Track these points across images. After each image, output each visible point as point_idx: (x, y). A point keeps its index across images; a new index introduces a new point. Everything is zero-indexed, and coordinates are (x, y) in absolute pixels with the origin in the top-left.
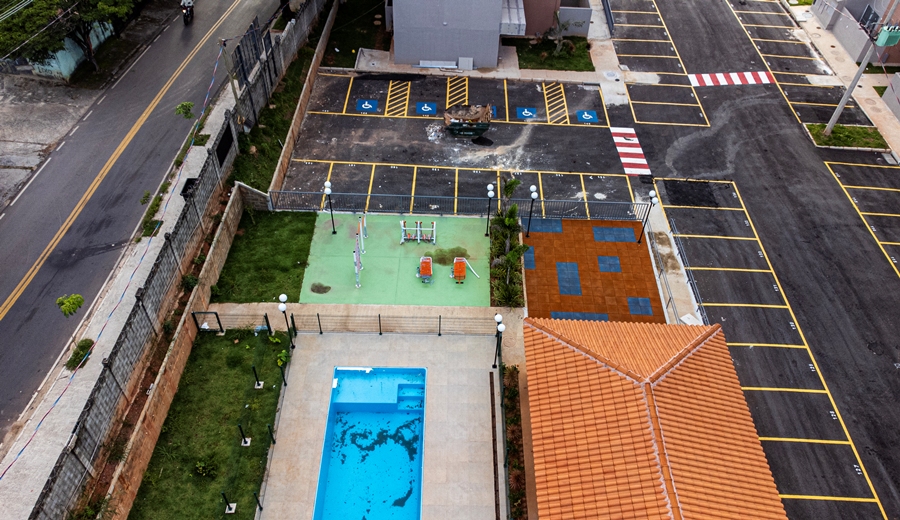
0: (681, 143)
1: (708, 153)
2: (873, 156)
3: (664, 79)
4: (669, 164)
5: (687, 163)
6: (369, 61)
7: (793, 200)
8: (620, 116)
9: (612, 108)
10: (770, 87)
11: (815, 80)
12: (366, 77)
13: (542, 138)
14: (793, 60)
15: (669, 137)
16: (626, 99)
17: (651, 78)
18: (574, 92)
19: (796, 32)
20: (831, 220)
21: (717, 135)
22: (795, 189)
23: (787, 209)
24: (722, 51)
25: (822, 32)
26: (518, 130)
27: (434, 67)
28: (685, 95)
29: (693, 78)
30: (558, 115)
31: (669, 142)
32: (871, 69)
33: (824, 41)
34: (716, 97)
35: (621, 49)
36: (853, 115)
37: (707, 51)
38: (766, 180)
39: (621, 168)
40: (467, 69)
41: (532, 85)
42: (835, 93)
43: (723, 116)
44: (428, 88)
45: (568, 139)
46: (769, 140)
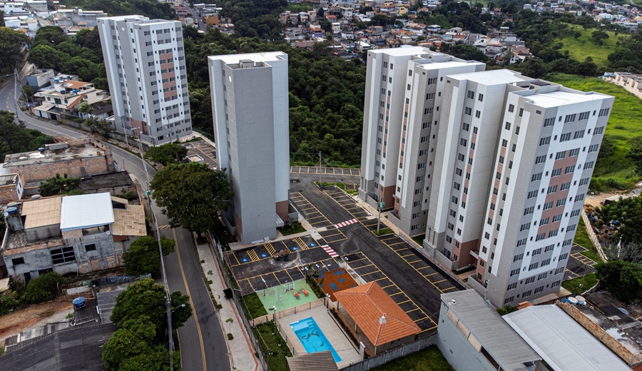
0: (342, 245)
1: (350, 246)
2: (392, 236)
3: (328, 228)
4: (342, 252)
5: (347, 250)
6: (234, 247)
7: (378, 252)
8: (321, 242)
9: (318, 241)
10: (358, 223)
11: (369, 218)
12: (237, 252)
13: (303, 254)
14: (360, 213)
15: (339, 244)
16: (320, 237)
17: (324, 229)
18: (305, 239)
19: (357, 204)
20: (389, 255)
21: (351, 240)
22: (377, 249)
23: (377, 255)
24: (340, 215)
25: (364, 203)
26: (296, 254)
27: (257, 243)
28: (336, 231)
29: (335, 225)
30: (304, 247)
31: (339, 246)
32: (382, 212)
33: (366, 206)
34: (345, 229)
35: (311, 222)
36: (382, 226)
37: (336, 216)
38: (369, 249)
39: (330, 256)
40: (267, 240)
41: (291, 240)
42: (375, 221)
43: (350, 235)
44: (260, 249)
45: (311, 253)
46: (365, 238)
